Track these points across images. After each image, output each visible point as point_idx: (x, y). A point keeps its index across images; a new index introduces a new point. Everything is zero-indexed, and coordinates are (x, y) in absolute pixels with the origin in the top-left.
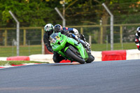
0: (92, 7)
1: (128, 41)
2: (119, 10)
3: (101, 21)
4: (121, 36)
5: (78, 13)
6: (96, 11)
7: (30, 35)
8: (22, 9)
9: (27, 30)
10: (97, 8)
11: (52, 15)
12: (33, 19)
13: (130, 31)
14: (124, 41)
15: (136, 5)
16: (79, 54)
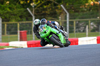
0: (53, 8)
1: (80, 31)
2: (73, 9)
3: (60, 17)
4: (75, 28)
5: (43, 12)
6: (57, 10)
7: (10, 28)
8: (4, 9)
9: (7, 24)
10: (57, 8)
11: (25, 13)
12: (12, 16)
13: (81, 24)
14: (76, 32)
15: (85, 5)
16: (60, 40)
